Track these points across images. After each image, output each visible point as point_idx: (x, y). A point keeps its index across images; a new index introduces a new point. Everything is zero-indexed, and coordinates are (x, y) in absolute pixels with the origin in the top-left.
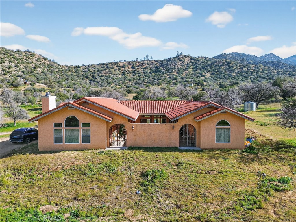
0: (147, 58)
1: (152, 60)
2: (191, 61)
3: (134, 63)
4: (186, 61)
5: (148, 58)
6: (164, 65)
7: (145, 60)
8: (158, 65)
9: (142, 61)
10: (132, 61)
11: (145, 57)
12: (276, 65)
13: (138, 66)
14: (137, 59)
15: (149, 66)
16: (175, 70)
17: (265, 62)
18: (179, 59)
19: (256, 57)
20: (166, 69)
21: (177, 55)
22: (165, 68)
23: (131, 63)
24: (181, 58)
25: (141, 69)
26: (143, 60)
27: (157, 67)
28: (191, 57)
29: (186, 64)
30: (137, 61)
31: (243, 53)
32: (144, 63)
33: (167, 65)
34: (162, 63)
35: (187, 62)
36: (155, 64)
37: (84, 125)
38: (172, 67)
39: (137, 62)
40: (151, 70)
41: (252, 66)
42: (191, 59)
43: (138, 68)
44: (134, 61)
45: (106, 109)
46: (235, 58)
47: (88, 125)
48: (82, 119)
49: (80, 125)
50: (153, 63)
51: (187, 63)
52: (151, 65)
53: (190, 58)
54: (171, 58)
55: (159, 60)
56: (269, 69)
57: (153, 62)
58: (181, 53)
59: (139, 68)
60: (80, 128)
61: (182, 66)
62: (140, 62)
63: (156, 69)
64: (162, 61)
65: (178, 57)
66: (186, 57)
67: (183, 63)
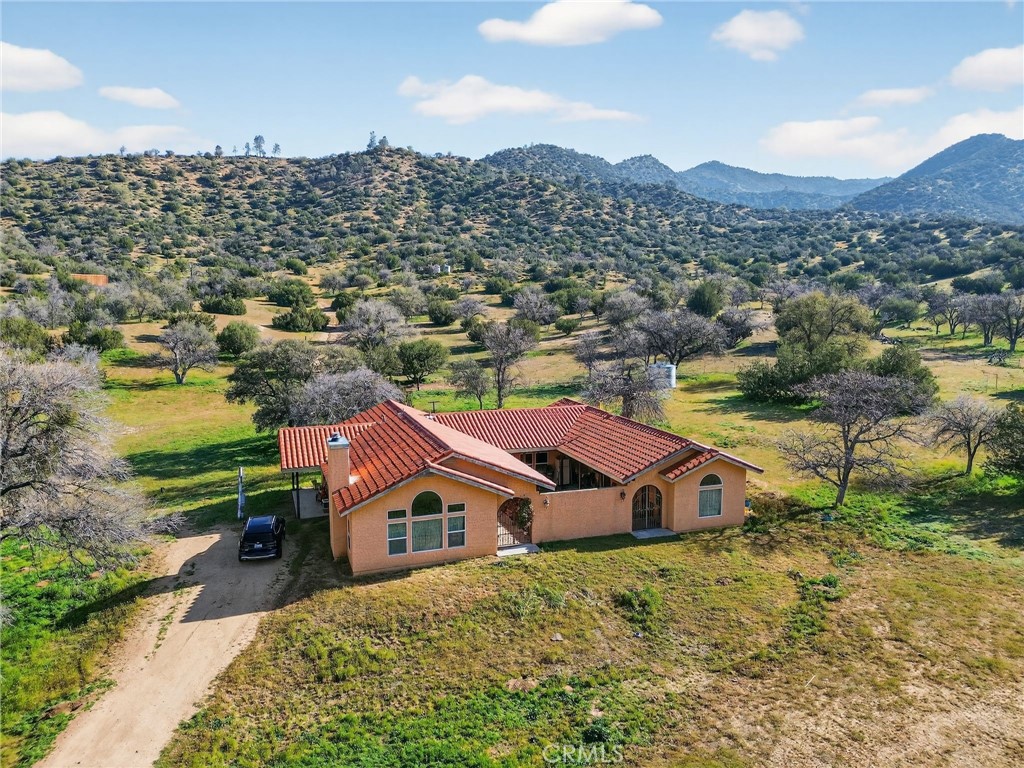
0: (258, 147)
1: (277, 156)
2: (419, 173)
3: (208, 163)
4: (404, 169)
5: (264, 147)
6: (326, 180)
7: (252, 153)
8: (302, 178)
9: (240, 157)
10: (199, 154)
11: (252, 146)
13: (227, 178)
14: (218, 147)
15: (270, 179)
16: (368, 201)
17: (635, 185)
18: (379, 161)
19: (608, 165)
20: (335, 194)
21: (369, 146)
22: (331, 192)
23: (193, 161)
24: (385, 160)
25: (240, 188)
26: (242, 152)
27: (298, 186)
28: (418, 156)
29: (404, 183)
30: (218, 154)
31: (569, 148)
32: (248, 168)
33: (337, 179)
34: (319, 171)
35: (407, 175)
36: (293, 175)
37: (452, 509)
38: (357, 191)
39: (218, 161)
40: (277, 195)
41: (605, 200)
42: (419, 164)
43: (225, 186)
44: (208, 156)
46: (550, 166)
47: (461, 507)
48: (448, 497)
49: (445, 508)
50: (283, 171)
51: (406, 179)
52: (276, 174)
53: (414, 161)
54: (347, 154)
55: (304, 159)
57: (284, 163)
58: (383, 142)
59: (232, 183)
60: (445, 516)
61: (389, 187)
62: (230, 161)
63: (299, 192)
64: (318, 162)
65: (374, 152)
66: (402, 158)
67: (392, 176)
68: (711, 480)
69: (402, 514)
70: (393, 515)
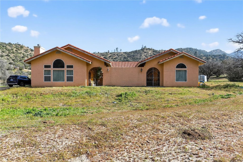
0: (117, 50)
1: (121, 52)
2: (153, 53)
3: (106, 54)
4: (150, 53)
5: (118, 50)
6: (131, 56)
7: (116, 51)
8: (126, 56)
9: (113, 53)
10: (105, 52)
11: (115, 50)
12: (222, 58)
13: (110, 57)
14: (108, 51)
15: (119, 57)
16: (140, 60)
17: (214, 55)
18: (144, 51)
19: (206, 52)
20: (133, 59)
21: (142, 48)
22: (132, 59)
23: (103, 54)
24: (145, 51)
26: (113, 52)
27: (125, 58)
28: (153, 50)
29: (149, 56)
30: (108, 52)
31: (195, 48)
32: (114, 55)
33: (133, 56)
34: (130, 54)
35: (150, 54)
36: (124, 55)
37: (68, 67)
38: (138, 58)
39: (108, 53)
40: (120, 60)
41: (203, 57)
42: (153, 51)
43: (109, 59)
45: (86, 53)
46: (189, 52)
47: (72, 67)
48: (67, 62)
49: (65, 66)
50: (122, 55)
51: (150, 55)
52: (120, 56)
53: (152, 51)
54: (136, 50)
55: (127, 52)
56: (217, 60)
57: (122, 53)
58: (145, 47)
59: (111, 58)
60: (65, 69)
61: (146, 57)
62: (111, 53)
63: (125, 59)
64: (130, 52)
65: (143, 49)
66: (149, 50)
67: (146, 54)
68: (182, 66)
69: (49, 67)
70: (46, 67)
